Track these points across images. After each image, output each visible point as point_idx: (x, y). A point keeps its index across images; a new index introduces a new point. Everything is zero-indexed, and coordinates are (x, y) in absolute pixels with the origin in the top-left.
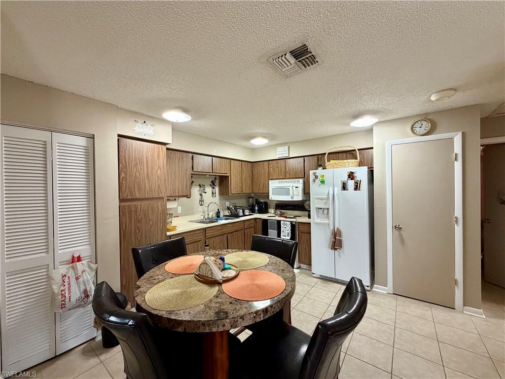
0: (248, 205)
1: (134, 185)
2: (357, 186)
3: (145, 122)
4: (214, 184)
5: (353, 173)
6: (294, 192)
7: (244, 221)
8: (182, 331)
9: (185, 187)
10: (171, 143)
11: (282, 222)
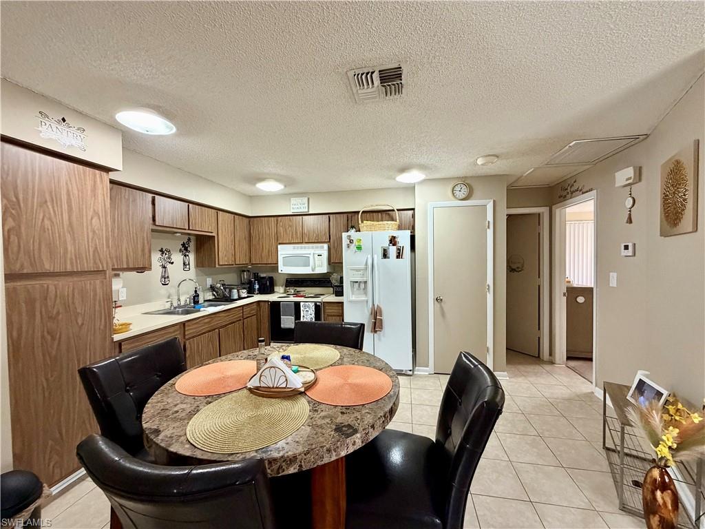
0: (239, 283)
1: (40, 244)
2: (399, 253)
3: (64, 120)
4: (186, 249)
5: (394, 237)
6: (316, 262)
7: (243, 306)
8: (296, 471)
9: (140, 253)
10: (121, 169)
11: (302, 304)
